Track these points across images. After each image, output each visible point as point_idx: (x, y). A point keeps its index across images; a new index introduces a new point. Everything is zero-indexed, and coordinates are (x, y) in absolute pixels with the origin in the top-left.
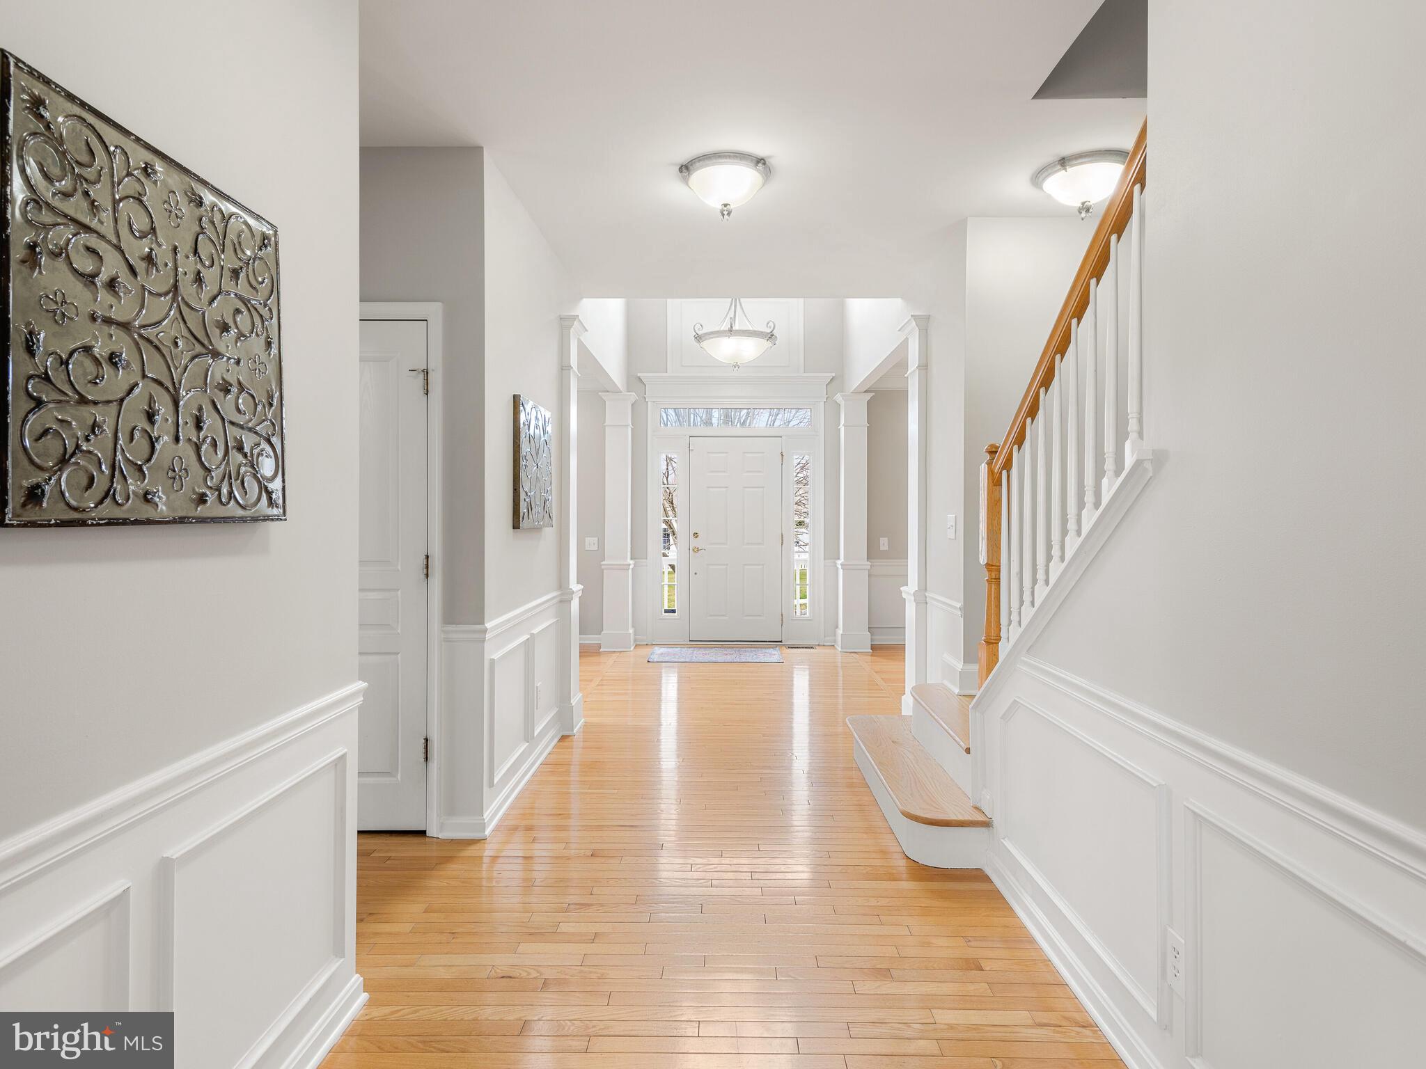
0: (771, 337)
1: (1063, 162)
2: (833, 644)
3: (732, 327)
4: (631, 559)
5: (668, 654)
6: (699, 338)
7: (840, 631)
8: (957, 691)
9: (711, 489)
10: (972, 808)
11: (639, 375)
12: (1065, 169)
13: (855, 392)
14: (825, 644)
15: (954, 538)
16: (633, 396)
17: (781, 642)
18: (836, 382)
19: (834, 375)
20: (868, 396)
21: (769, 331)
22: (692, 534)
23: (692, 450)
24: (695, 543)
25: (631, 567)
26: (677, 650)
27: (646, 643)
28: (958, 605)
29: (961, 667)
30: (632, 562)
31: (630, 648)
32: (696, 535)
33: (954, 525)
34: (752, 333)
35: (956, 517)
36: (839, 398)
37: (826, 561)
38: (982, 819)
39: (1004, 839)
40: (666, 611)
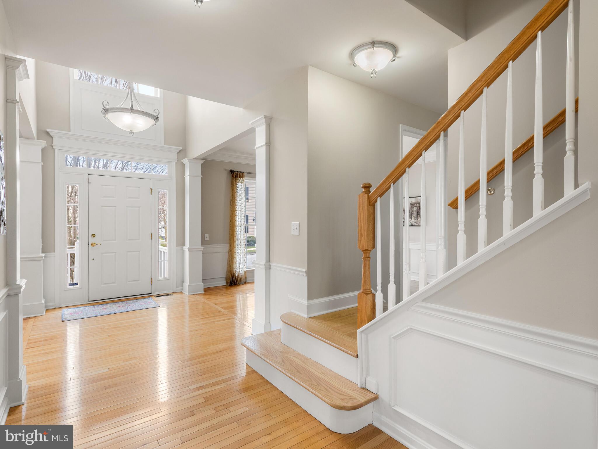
0: (156, 118)
1: (373, 43)
2: (181, 291)
3: (132, 107)
4: (42, 252)
5: (77, 313)
6: (106, 111)
7: (187, 284)
8: (306, 316)
9: (103, 207)
10: (361, 389)
11: (47, 130)
12: (373, 48)
13: (196, 159)
14: (177, 292)
15: (298, 234)
16: (43, 143)
17: (151, 294)
18: (182, 153)
19: (181, 148)
20: (202, 162)
21: (156, 115)
22: (90, 235)
23: (90, 183)
24: (92, 240)
25: (43, 258)
26: (81, 309)
27: (54, 307)
28: (304, 270)
29: (307, 303)
30: (43, 255)
31: (43, 313)
32: (93, 235)
33: (298, 227)
34: (145, 114)
35: (299, 223)
36: (185, 161)
37: (177, 247)
38: (374, 396)
39: (394, 406)
40: (70, 285)
